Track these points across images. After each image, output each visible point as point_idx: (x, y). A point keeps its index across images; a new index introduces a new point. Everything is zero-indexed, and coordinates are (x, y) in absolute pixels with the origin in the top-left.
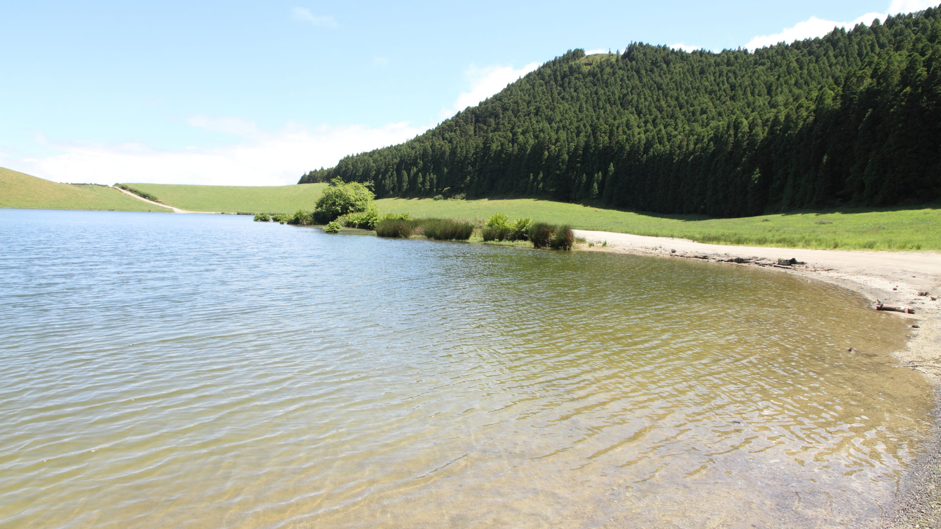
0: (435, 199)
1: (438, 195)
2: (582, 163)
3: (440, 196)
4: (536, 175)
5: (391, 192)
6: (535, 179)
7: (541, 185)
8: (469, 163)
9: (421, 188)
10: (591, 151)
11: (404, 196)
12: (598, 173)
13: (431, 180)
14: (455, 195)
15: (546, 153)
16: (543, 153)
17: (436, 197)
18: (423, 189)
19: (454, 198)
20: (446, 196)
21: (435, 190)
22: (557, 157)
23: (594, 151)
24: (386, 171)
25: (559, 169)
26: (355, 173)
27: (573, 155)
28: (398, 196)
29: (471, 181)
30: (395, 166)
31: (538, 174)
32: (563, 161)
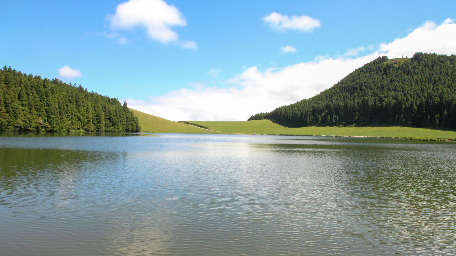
0: (339, 127)
1: (341, 125)
2: (426, 110)
3: (342, 125)
4: (399, 116)
5: (311, 124)
6: (399, 117)
7: (403, 120)
8: (356, 111)
9: (330, 122)
10: (431, 105)
11: (319, 125)
12: (437, 115)
13: (335, 118)
14: (350, 125)
15: (404, 106)
16: (402, 106)
17: (340, 126)
18: (331, 122)
19: (350, 126)
20: (345, 125)
21: (338, 123)
22: (410, 108)
23: (432, 105)
24: (307, 114)
25: (413, 113)
26: (287, 115)
27: (420, 106)
28: (315, 126)
29: (358, 119)
30: (311, 112)
31: (400, 116)
32: (415, 110)
